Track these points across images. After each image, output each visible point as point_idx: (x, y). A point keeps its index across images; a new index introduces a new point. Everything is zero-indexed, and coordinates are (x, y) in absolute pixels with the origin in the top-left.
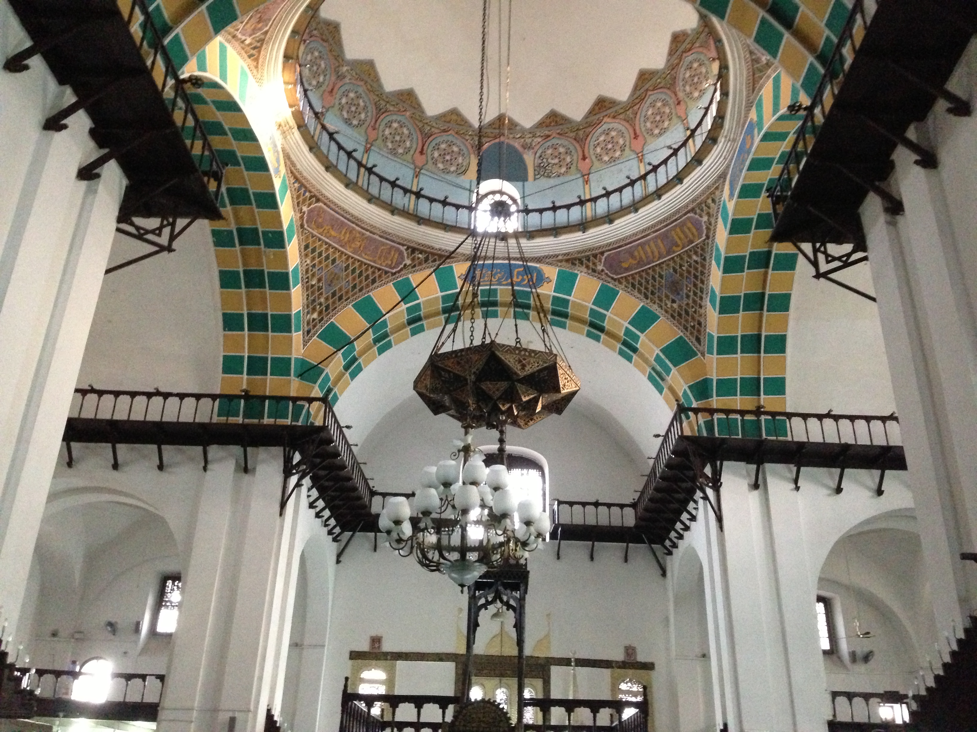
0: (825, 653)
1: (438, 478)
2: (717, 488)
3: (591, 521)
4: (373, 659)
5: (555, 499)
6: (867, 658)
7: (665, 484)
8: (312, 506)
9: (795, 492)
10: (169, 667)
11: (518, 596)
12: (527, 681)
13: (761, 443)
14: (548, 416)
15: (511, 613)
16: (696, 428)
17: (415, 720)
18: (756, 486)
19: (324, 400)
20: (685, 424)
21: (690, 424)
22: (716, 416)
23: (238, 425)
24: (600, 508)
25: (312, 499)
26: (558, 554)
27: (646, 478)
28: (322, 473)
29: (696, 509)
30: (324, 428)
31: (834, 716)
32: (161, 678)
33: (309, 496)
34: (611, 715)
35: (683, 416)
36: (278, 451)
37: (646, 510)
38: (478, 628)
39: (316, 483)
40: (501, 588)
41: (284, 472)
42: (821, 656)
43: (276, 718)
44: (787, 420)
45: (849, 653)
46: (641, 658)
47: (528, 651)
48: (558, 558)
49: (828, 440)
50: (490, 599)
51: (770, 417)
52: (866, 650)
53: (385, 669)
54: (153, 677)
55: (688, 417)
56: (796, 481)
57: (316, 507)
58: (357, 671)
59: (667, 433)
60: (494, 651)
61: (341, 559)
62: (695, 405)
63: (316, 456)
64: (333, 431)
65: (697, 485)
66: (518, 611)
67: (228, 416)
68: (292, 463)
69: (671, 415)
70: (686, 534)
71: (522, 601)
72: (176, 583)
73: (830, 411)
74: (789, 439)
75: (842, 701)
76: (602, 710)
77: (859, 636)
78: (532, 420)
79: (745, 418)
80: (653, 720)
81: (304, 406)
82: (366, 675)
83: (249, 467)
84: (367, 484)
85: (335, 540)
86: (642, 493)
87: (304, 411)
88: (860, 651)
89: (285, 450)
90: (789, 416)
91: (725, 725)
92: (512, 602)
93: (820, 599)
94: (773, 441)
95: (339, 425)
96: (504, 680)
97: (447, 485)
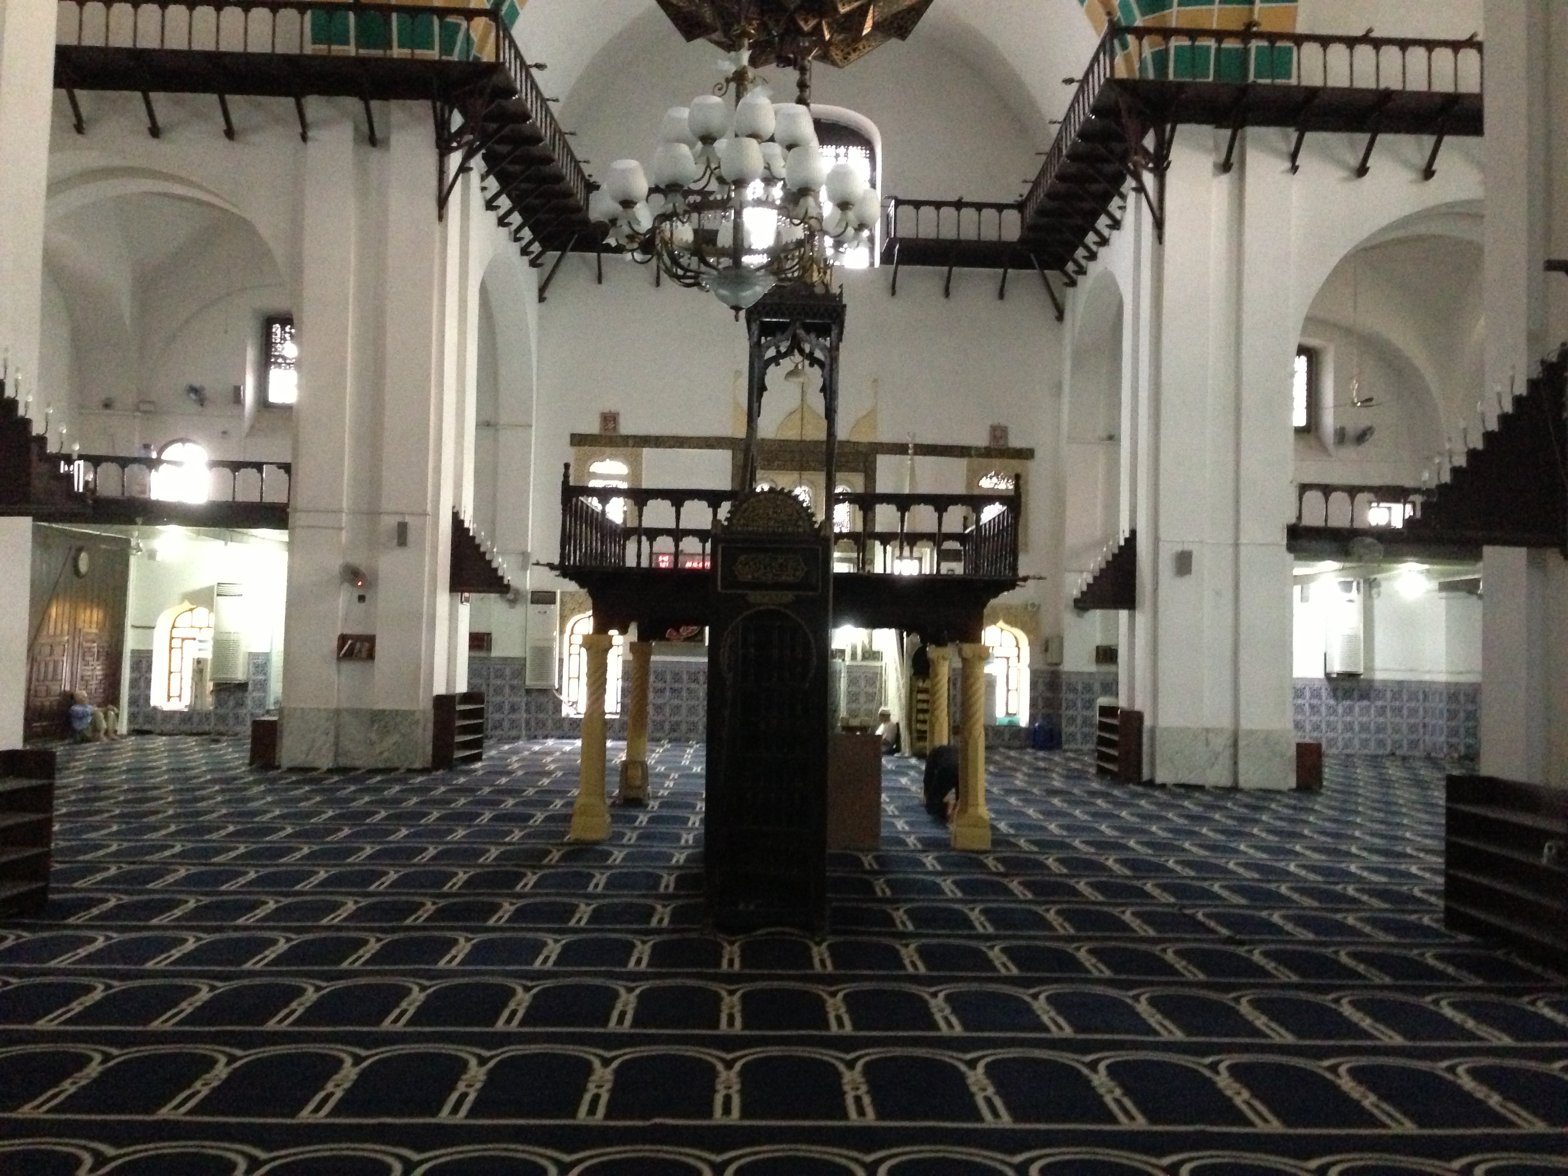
0: (1298, 431)
1: (692, 131)
2: (1160, 172)
3: (948, 233)
4: (605, 445)
5: (890, 198)
6: (1362, 437)
7: (1073, 168)
8: (490, 205)
9: (1290, 175)
10: (295, 450)
11: (828, 344)
12: (839, 476)
13: (1245, 89)
14: (882, 42)
15: (817, 370)
16: (1137, 66)
17: (672, 525)
18: (1225, 167)
19: (493, 14)
20: (1119, 60)
21: (1128, 59)
22: (1174, 42)
23: (348, 58)
24: (964, 211)
25: (489, 195)
26: (893, 287)
27: (1044, 158)
28: (503, 149)
29: (1122, 208)
30: (496, 67)
31: (1299, 517)
32: (286, 468)
33: (484, 189)
34: (965, 518)
35: (1116, 42)
36: (423, 108)
37: (1041, 212)
38: (765, 394)
39: (493, 166)
40: (801, 332)
41: (438, 146)
42: (1291, 435)
43: (466, 525)
44: (1295, 49)
45: (1336, 431)
46: (1015, 442)
47: (842, 433)
48: (894, 294)
49: (1359, 84)
50: (783, 350)
51: (1265, 44)
52: (1363, 424)
53: (627, 460)
54: (274, 467)
55: (1125, 46)
56: (1294, 156)
57: (498, 207)
58: (585, 462)
59: (1086, 76)
60: (792, 434)
61: (546, 295)
62: (1139, 22)
63: (489, 118)
64: (514, 72)
65: (1128, 169)
66: (827, 367)
67: (329, 42)
68: (449, 129)
69: (1096, 42)
70: (1102, 252)
71: (833, 352)
72: (287, 329)
73: (1370, 30)
74: (1293, 81)
75: (1313, 498)
76: (951, 508)
77: (1354, 404)
78: (855, 50)
79: (1225, 45)
80: (1027, 520)
81: (458, 26)
82: (597, 467)
83: (378, 134)
84: (580, 171)
85: (533, 263)
86: (1036, 184)
87: (461, 36)
88: (1353, 427)
89: (434, 108)
90: (1299, 40)
91: (1133, 533)
92: (818, 354)
93: (1302, 350)
94: (1265, 86)
95: (523, 63)
96: (807, 475)
97: (708, 139)
